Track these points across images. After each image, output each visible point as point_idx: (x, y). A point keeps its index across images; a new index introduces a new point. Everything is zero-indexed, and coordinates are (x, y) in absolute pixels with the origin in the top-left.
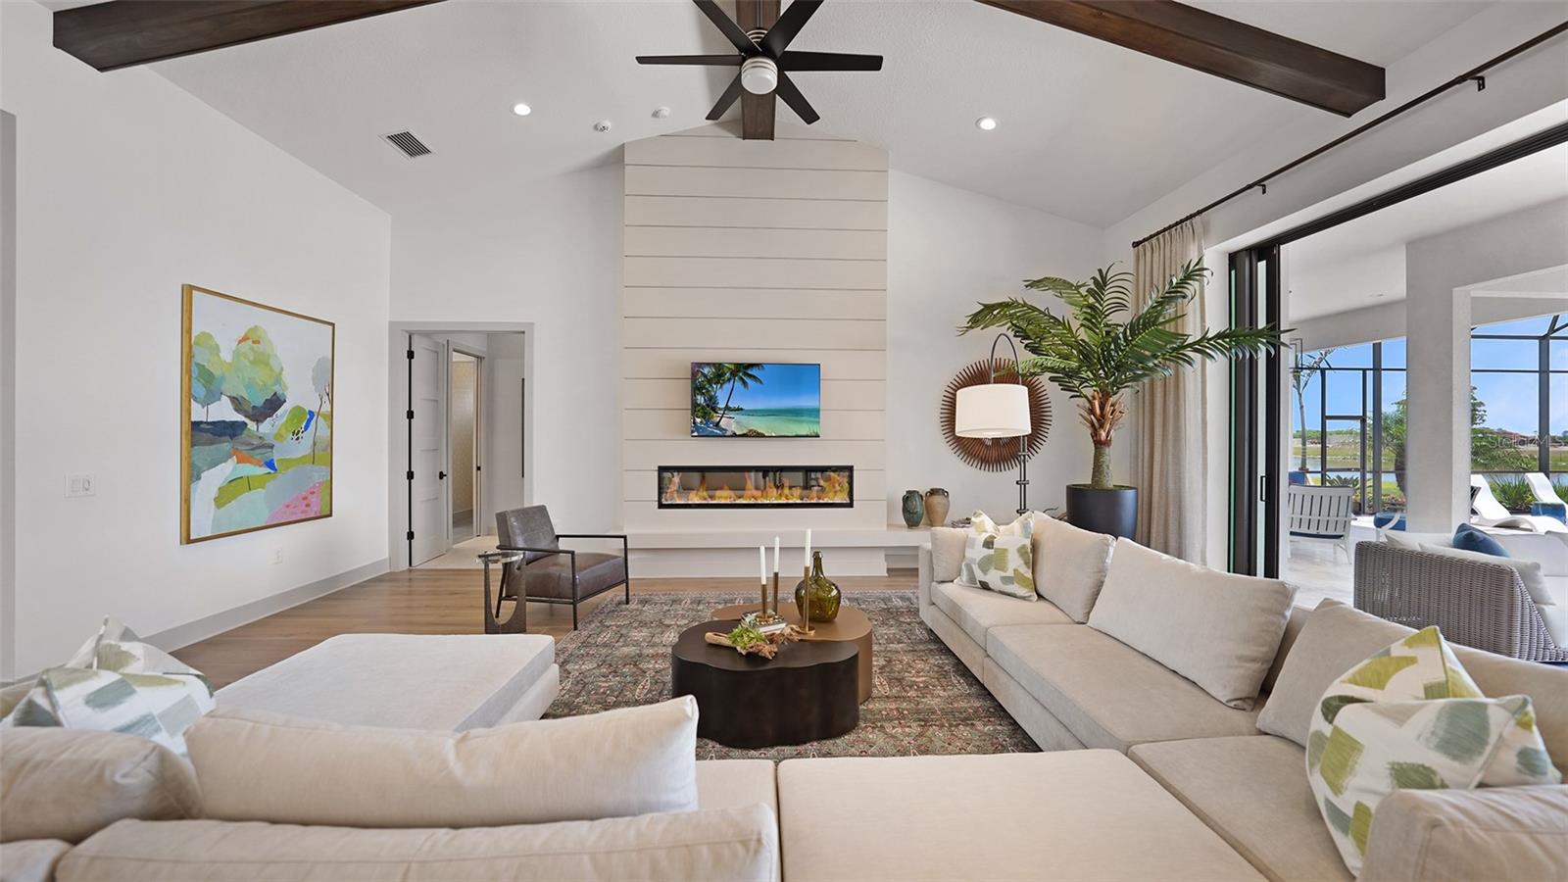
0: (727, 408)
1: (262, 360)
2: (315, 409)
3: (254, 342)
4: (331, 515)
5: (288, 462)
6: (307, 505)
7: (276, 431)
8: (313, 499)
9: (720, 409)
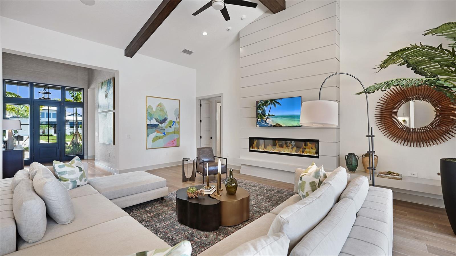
0: (269, 115)
1: (162, 110)
2: (175, 121)
3: (160, 106)
4: (179, 146)
5: (169, 133)
6: (173, 143)
7: (165, 126)
8: (175, 142)
9: (266, 115)
